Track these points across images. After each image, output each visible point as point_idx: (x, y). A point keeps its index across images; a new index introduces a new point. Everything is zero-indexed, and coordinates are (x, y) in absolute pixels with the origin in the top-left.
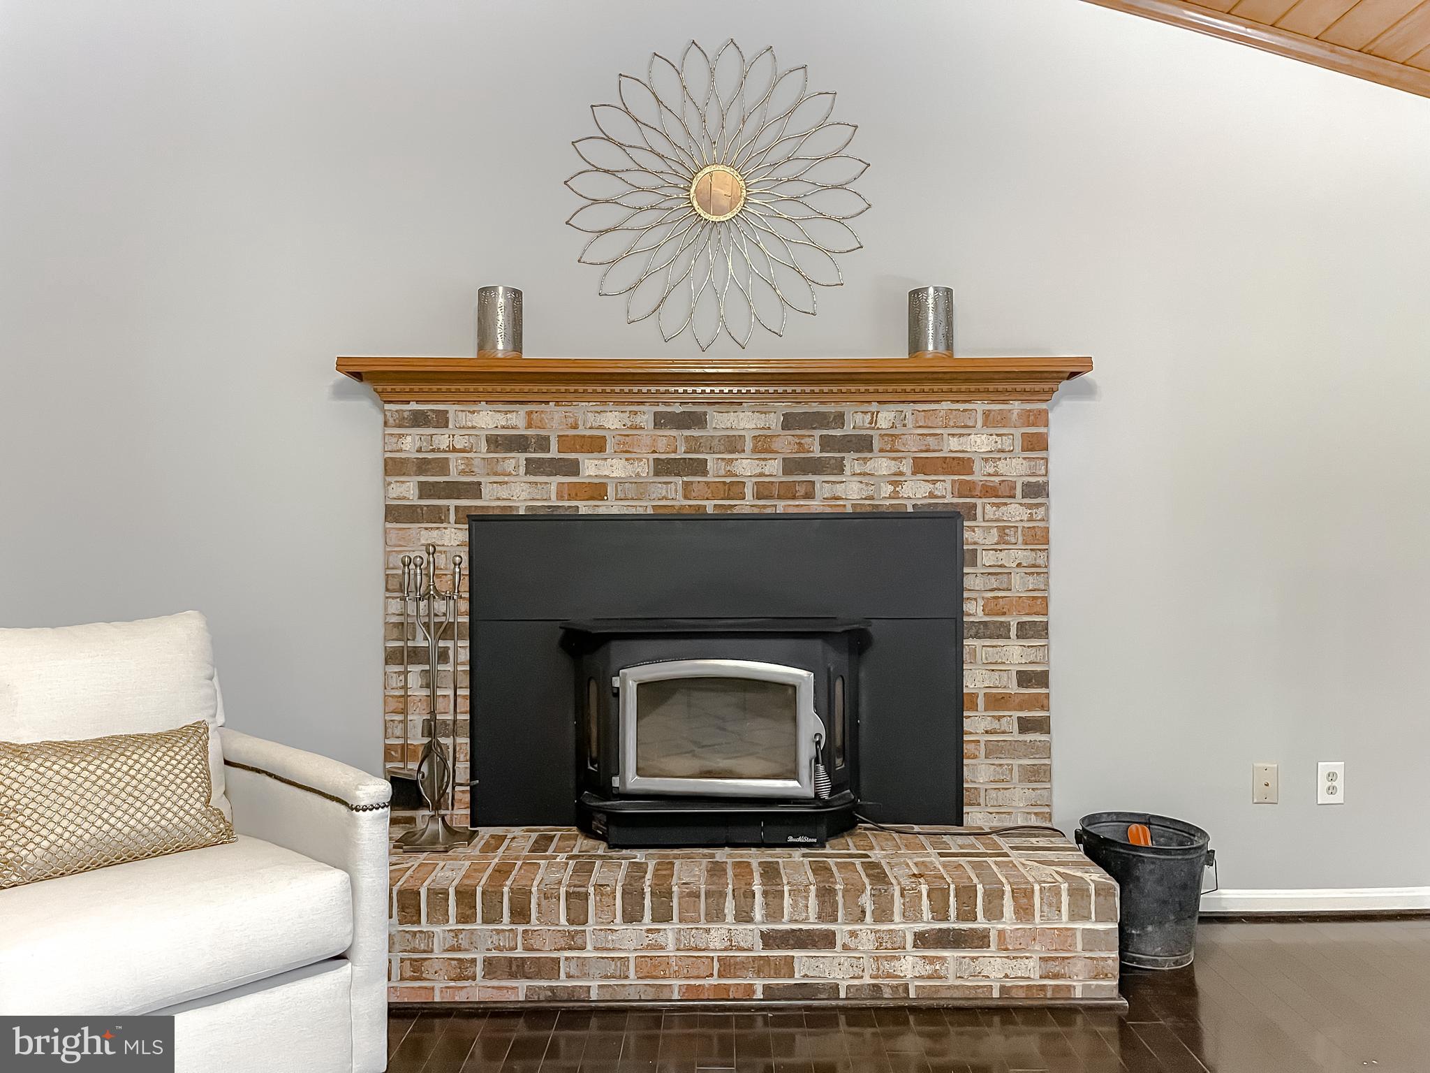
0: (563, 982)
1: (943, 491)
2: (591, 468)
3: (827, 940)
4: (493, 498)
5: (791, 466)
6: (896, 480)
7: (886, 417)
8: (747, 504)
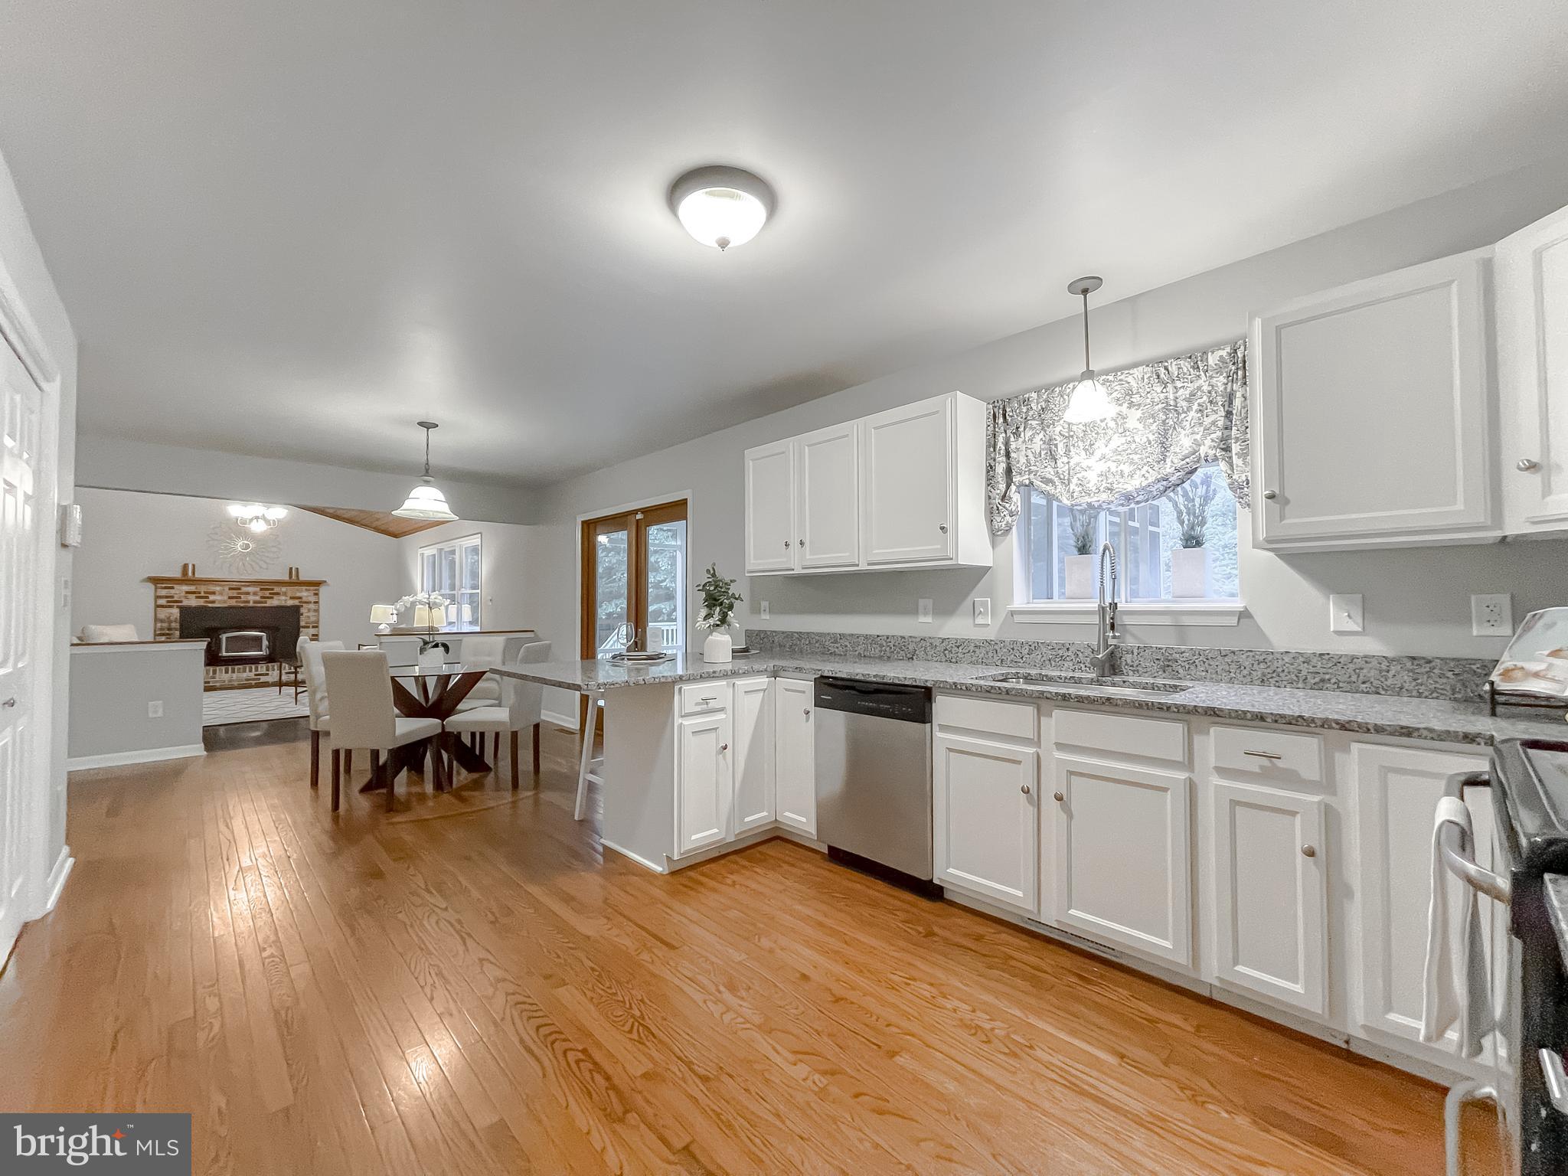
0: (211, 684)
1: (296, 602)
2: (212, 598)
3: (267, 674)
4: (186, 603)
5: (262, 597)
6: (286, 600)
7: (284, 589)
8: (251, 604)
